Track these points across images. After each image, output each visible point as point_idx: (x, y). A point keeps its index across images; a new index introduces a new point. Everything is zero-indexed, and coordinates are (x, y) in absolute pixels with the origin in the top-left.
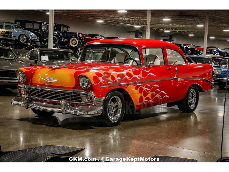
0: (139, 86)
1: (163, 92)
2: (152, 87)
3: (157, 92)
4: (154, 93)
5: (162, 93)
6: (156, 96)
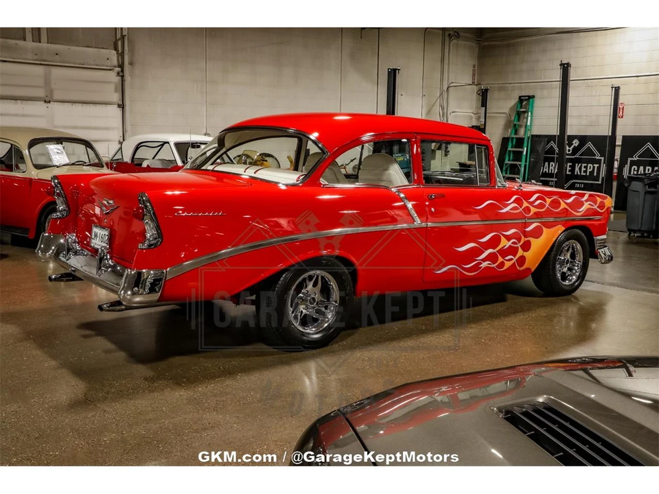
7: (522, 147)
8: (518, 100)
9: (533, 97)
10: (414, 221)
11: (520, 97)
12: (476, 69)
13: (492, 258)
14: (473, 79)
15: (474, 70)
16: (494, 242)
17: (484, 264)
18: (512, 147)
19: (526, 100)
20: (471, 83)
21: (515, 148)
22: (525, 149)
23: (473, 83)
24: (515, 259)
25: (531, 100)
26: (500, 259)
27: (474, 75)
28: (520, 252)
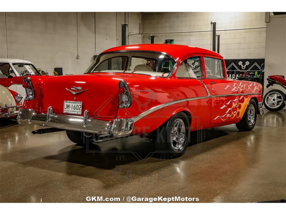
7: (169, 67)
8: (165, 41)
9: (173, 40)
10: (208, 94)
11: (166, 40)
12: (141, 25)
13: (230, 112)
14: (140, 31)
15: (140, 26)
16: (230, 106)
17: (228, 115)
18: (163, 67)
19: (169, 42)
20: (139, 33)
21: (164, 67)
22: (170, 67)
23: (140, 33)
24: (237, 113)
25: (172, 42)
26: (232, 113)
27: (140, 29)
28: (238, 110)
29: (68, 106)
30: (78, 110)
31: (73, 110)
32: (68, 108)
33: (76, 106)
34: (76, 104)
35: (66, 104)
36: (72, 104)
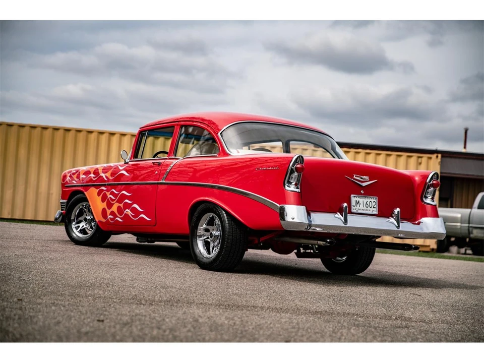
0: (103, 190)
1: (135, 206)
2: (118, 194)
3: (127, 206)
4: (122, 205)
5: (135, 208)
6: (125, 212)
29: (358, 203)
30: (372, 209)
31: (366, 208)
32: (358, 205)
33: (368, 203)
34: (369, 200)
35: (354, 199)
36: (363, 200)
